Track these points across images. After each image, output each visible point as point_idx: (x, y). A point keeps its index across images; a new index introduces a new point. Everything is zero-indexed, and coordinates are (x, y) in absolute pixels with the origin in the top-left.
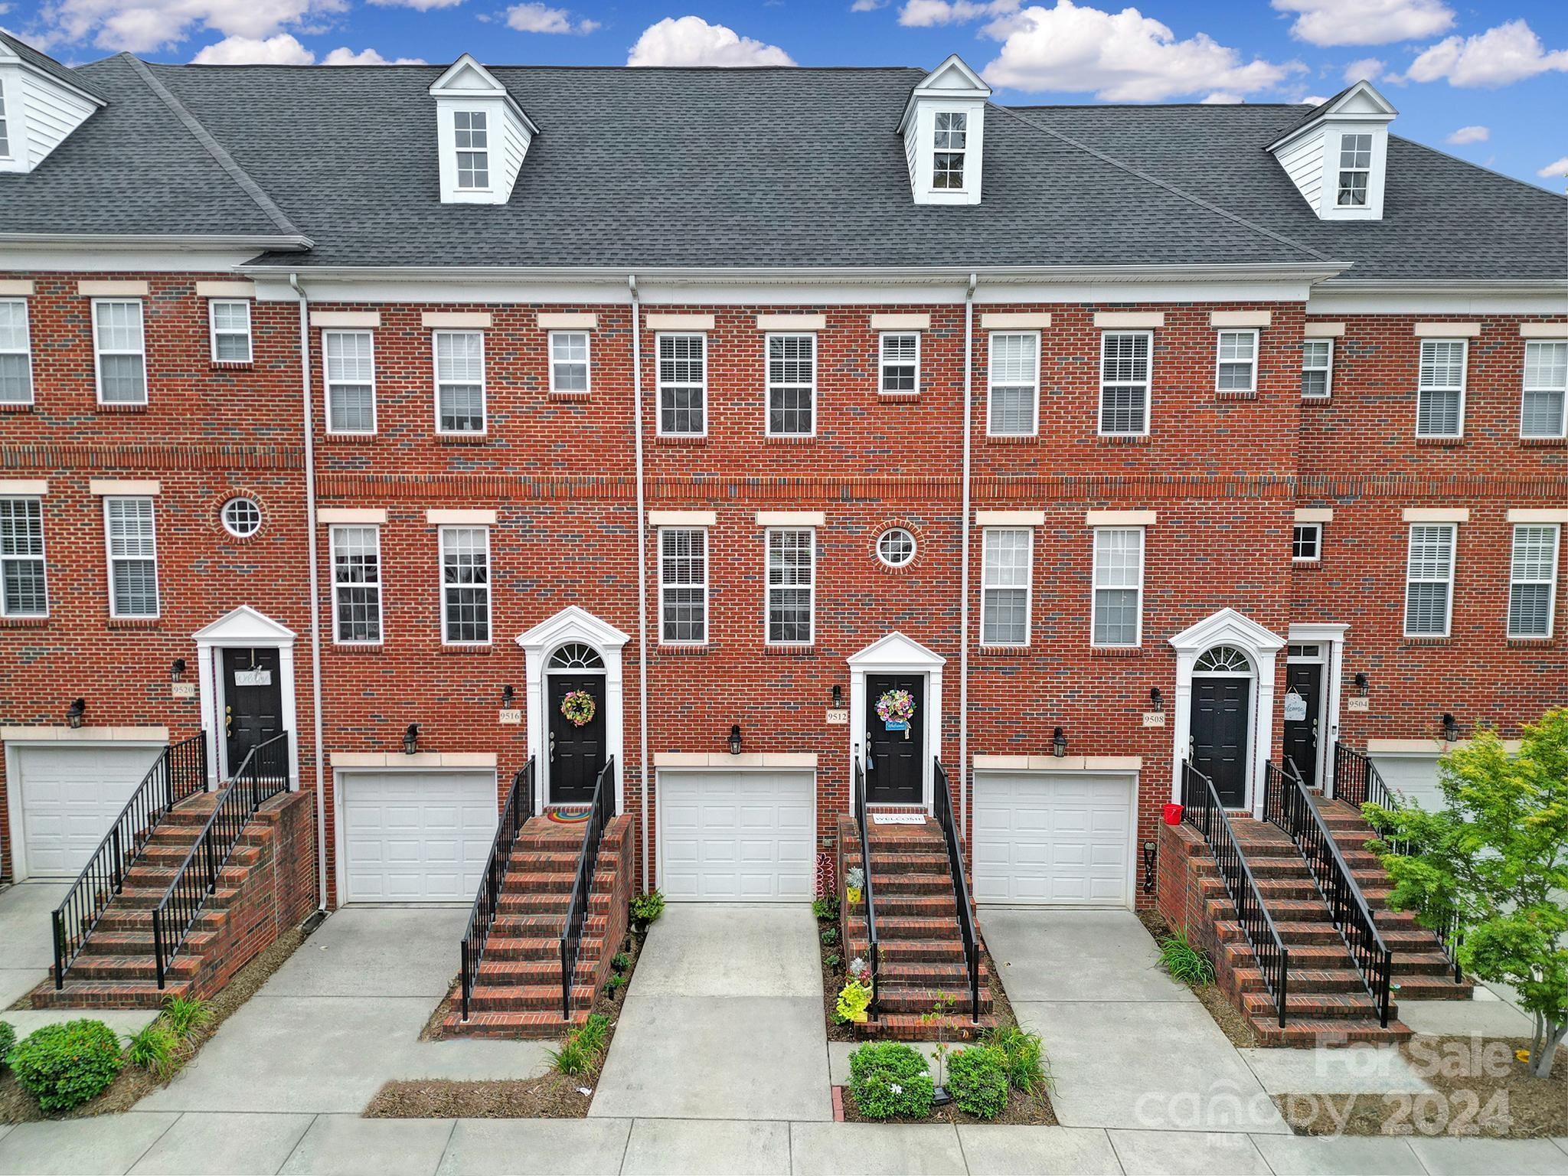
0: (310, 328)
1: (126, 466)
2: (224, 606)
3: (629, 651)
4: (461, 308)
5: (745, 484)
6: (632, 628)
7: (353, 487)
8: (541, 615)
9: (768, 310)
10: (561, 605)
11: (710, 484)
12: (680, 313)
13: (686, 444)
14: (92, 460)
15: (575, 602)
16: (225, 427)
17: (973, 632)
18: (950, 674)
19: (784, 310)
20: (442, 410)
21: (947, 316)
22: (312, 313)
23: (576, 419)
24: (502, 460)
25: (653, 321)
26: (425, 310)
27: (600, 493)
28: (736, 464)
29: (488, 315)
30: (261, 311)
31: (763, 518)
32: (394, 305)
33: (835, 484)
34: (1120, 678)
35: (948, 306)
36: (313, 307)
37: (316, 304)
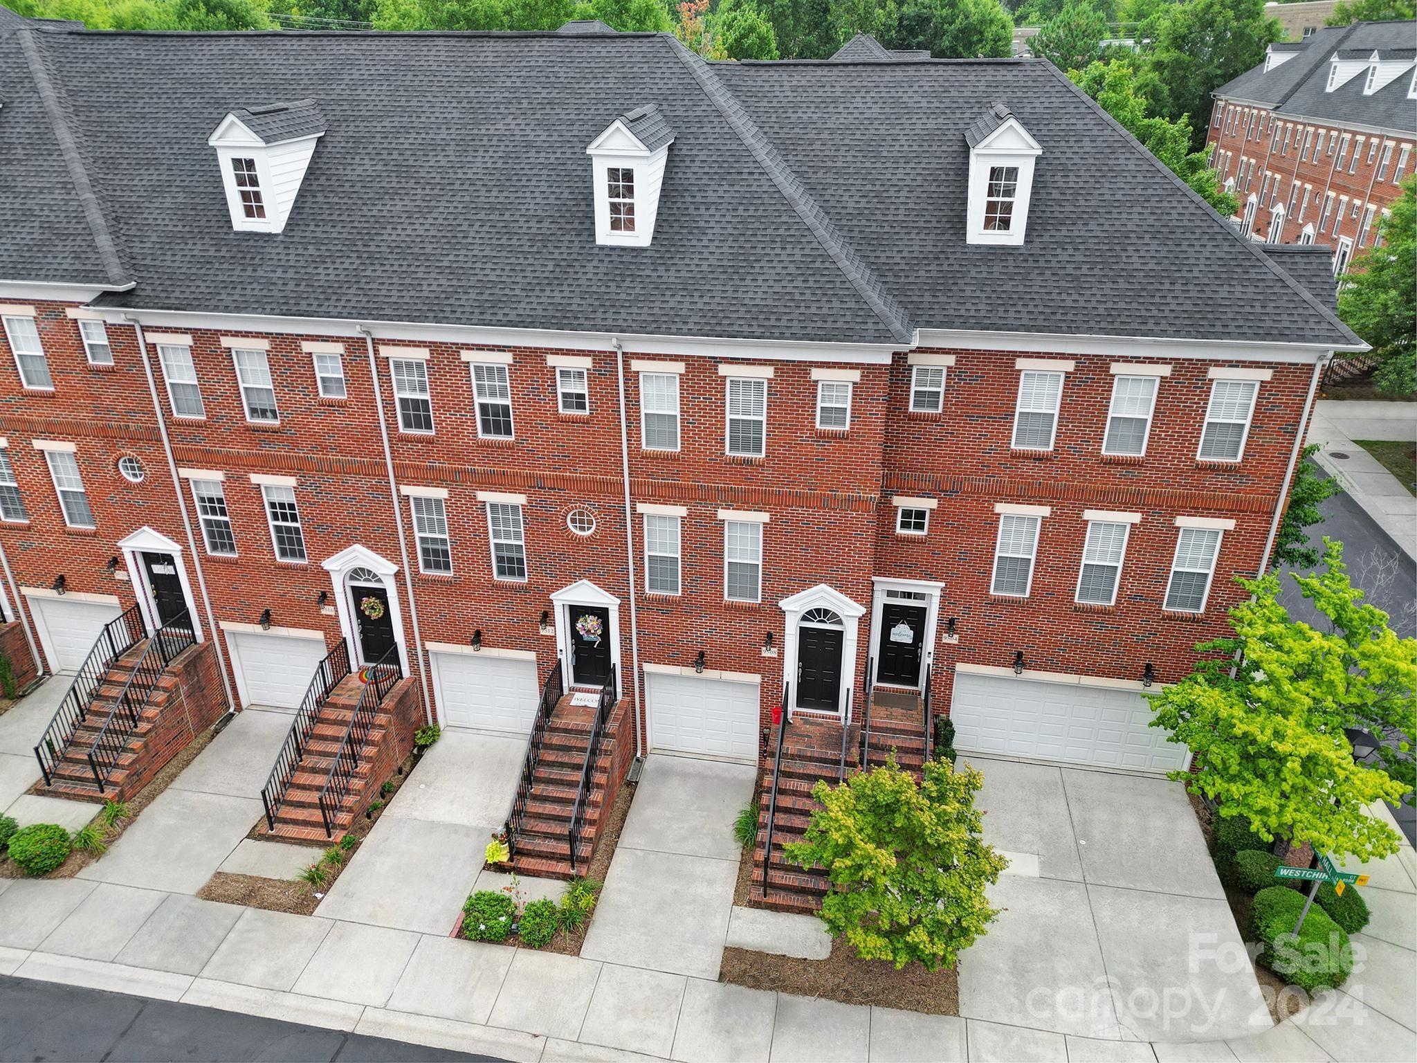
0: (147, 344)
1: (52, 431)
2: (133, 526)
3: (399, 576)
4: (246, 334)
5: (465, 471)
6: (399, 562)
7: (198, 456)
8: (338, 548)
9: (469, 347)
10: (348, 543)
11: (441, 470)
12: (403, 345)
13: (420, 440)
14: (27, 427)
15: (358, 542)
16: (109, 410)
17: (639, 584)
18: (624, 609)
19: (480, 348)
20: (249, 404)
21: (604, 360)
22: (146, 334)
23: (339, 419)
24: (295, 445)
25: (384, 351)
26: (222, 335)
27: (363, 470)
28: (457, 457)
29: (266, 341)
30: (111, 330)
31: (482, 496)
32: (200, 330)
33: (532, 476)
34: (743, 624)
35: (605, 352)
36: (145, 329)
37: (147, 327)
